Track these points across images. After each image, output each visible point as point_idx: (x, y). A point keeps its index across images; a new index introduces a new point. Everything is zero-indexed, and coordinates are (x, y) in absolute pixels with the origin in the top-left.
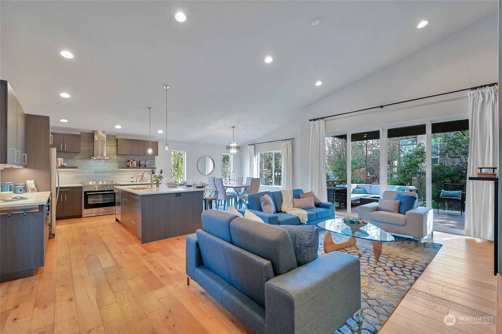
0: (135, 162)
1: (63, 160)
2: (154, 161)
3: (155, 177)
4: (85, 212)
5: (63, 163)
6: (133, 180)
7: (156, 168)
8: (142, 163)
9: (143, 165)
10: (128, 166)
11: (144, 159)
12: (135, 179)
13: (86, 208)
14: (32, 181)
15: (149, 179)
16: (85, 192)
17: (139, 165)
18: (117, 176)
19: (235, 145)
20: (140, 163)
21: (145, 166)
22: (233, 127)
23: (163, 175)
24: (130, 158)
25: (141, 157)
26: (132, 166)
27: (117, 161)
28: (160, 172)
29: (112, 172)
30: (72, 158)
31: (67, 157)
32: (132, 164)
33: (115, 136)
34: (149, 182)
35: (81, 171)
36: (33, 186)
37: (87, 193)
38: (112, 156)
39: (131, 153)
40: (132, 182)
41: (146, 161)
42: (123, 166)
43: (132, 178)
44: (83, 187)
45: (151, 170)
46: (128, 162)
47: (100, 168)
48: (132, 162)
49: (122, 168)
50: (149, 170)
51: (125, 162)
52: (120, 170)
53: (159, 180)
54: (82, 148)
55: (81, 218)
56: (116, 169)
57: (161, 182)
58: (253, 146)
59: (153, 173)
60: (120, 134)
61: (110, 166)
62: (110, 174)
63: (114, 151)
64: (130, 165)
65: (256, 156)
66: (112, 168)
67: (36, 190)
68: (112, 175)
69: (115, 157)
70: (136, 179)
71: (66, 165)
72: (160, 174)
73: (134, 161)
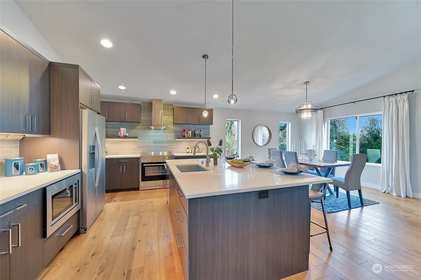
0: (190, 132)
1: (126, 130)
2: (208, 131)
3: (212, 150)
4: (142, 184)
5: (126, 133)
6: (188, 151)
7: (210, 138)
8: (197, 132)
9: (198, 134)
10: (184, 136)
11: (198, 128)
12: (190, 150)
13: (143, 180)
14: (56, 156)
15: (203, 150)
16: (143, 164)
17: (194, 135)
18: (174, 147)
19: (310, 106)
20: (195, 132)
21: (200, 136)
22: (307, 83)
23: (222, 147)
24: (186, 127)
25: (196, 126)
26: (187, 136)
27: (174, 131)
28: (218, 143)
29: (169, 142)
30: (133, 128)
31: (130, 127)
32: (187, 134)
33: (172, 105)
34: (204, 153)
35: (141, 141)
36: (57, 163)
37: (144, 165)
38: (169, 126)
39: (187, 121)
40: (188, 153)
41: (201, 131)
42: (179, 136)
43: (188, 148)
44: (141, 158)
45: (207, 140)
46: (184, 132)
47: (159, 139)
48: (187, 132)
49: (178, 138)
50: (204, 140)
51: (181, 132)
52: (176, 140)
53: (218, 155)
54: (142, 118)
55: (139, 191)
56: (173, 139)
57: (220, 157)
58: (322, 110)
59: (210, 144)
60: (175, 103)
61: (167, 136)
62: (167, 145)
63: (171, 120)
64: (186, 136)
65: (326, 124)
66: (169, 139)
67: (59, 168)
68: (169, 145)
69: (172, 127)
70: (192, 150)
71: (127, 135)
72: (219, 146)
73: (189, 130)
